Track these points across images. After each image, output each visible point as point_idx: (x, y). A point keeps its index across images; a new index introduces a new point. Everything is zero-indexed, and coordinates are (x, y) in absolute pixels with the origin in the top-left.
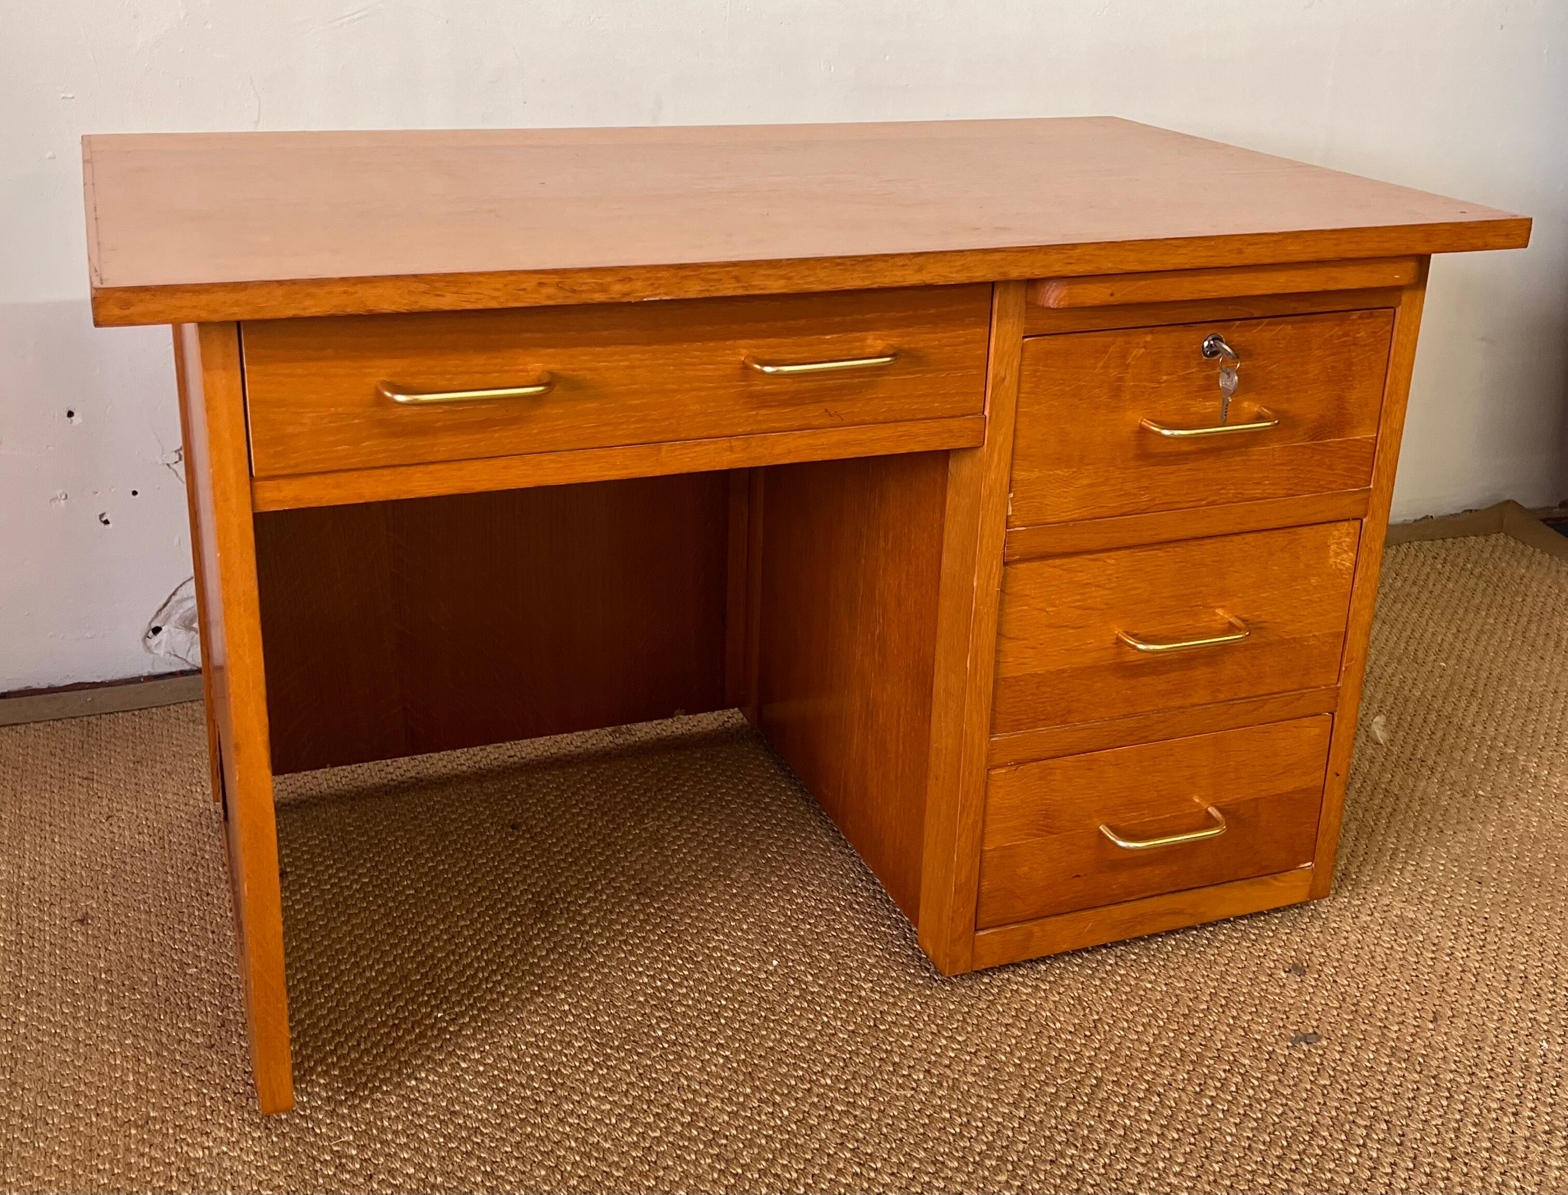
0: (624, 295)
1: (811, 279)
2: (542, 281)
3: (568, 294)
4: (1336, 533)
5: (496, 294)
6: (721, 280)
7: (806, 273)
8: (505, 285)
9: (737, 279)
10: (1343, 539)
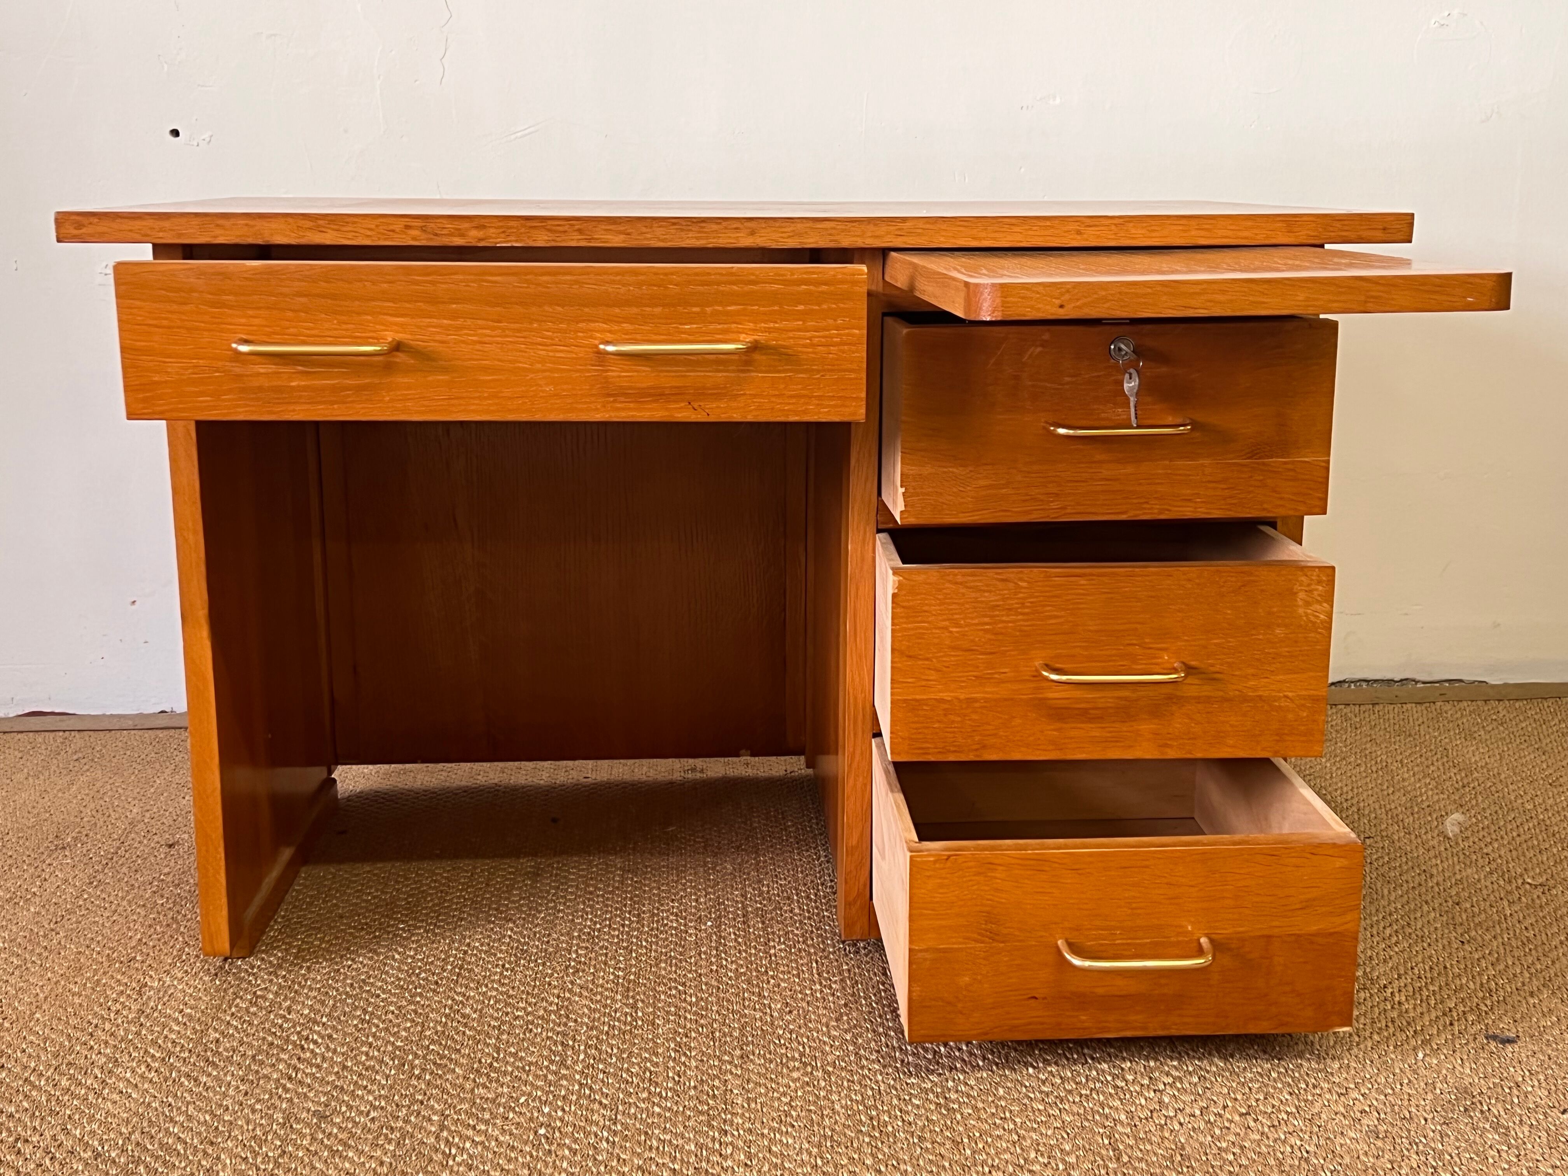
0: (480, 240)
1: (649, 236)
2: (409, 224)
3: (432, 236)
4: (1303, 578)
5: (369, 233)
6: (565, 232)
7: (644, 230)
8: (377, 226)
9: (580, 231)
10: (1313, 587)
